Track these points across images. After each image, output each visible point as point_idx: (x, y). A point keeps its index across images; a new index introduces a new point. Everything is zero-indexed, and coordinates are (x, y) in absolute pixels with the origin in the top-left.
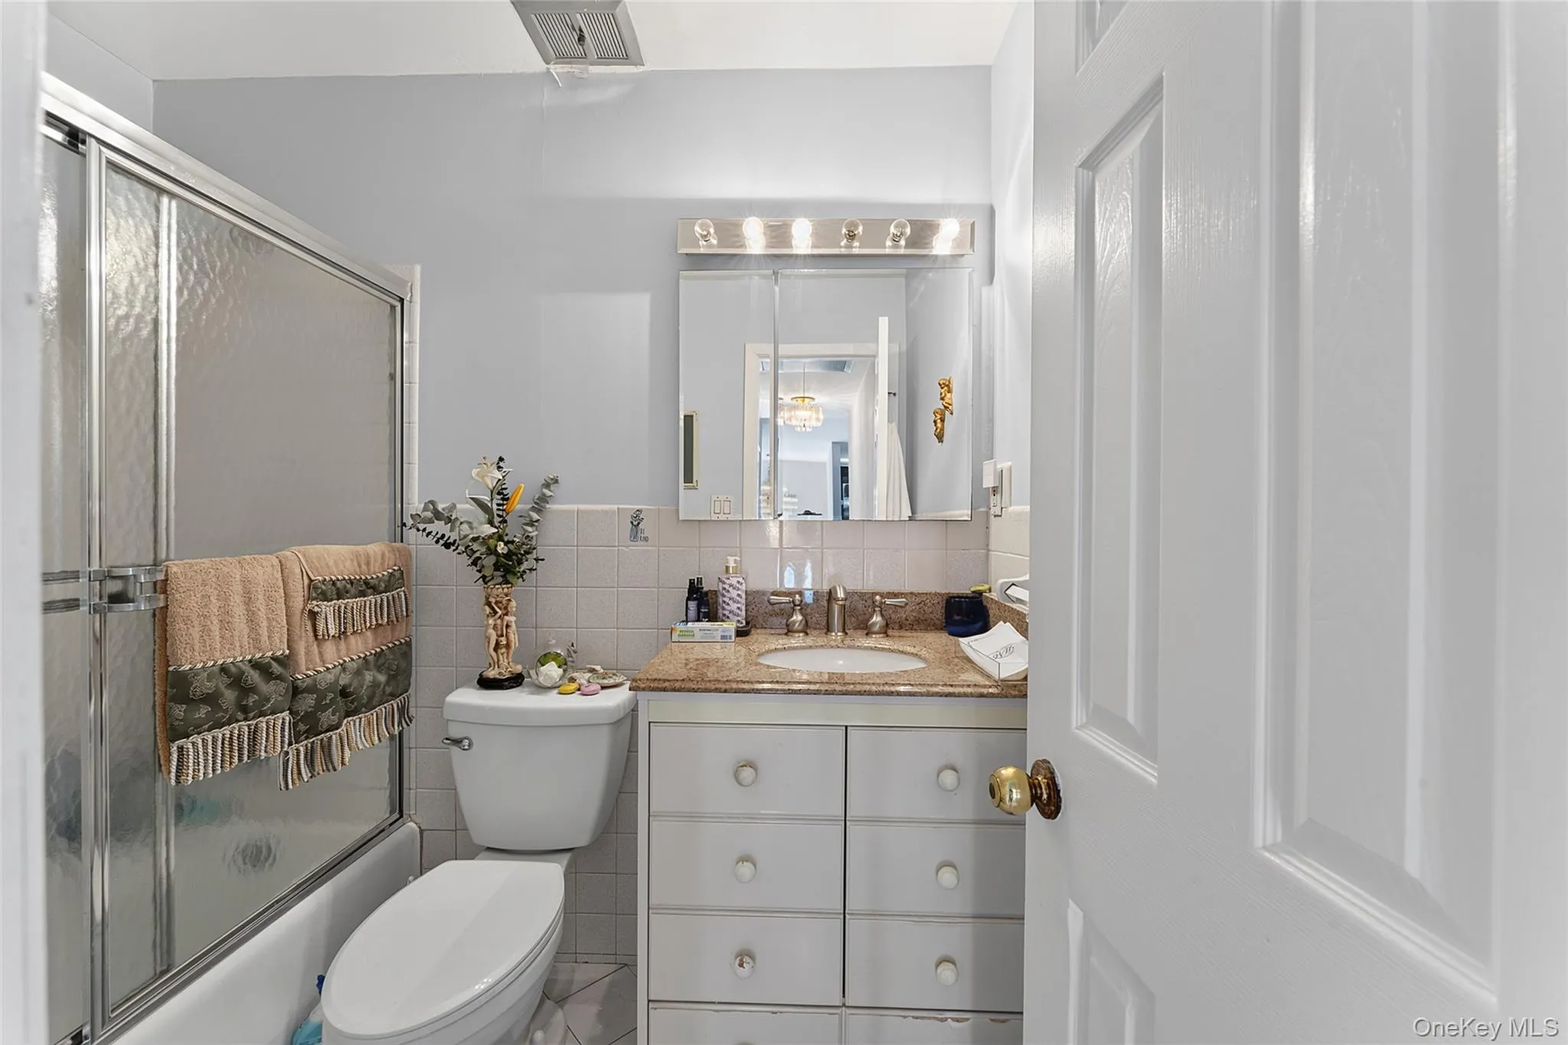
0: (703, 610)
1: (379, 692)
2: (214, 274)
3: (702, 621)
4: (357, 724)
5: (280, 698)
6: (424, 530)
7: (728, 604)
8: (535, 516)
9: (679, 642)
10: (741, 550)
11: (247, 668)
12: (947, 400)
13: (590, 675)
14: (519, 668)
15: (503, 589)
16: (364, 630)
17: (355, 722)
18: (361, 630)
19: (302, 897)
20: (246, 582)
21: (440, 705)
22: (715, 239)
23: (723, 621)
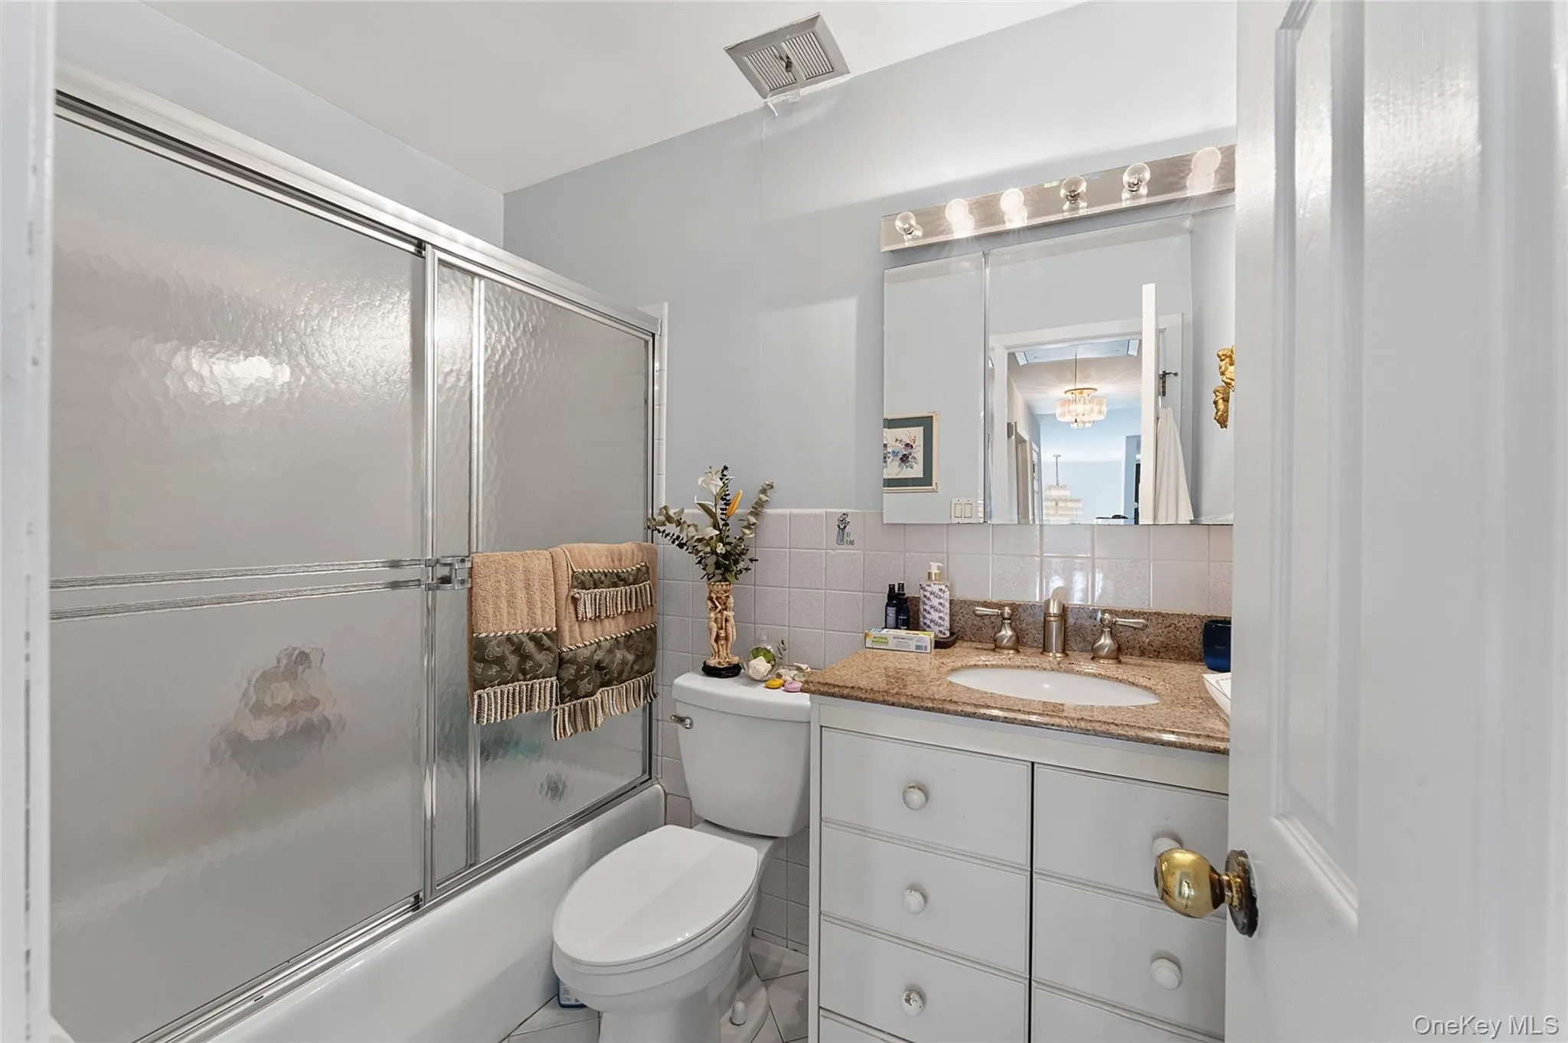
0: (902, 617)
1: (627, 668)
2: (509, 332)
3: (900, 629)
4: (610, 694)
5: (549, 666)
6: (664, 531)
7: (929, 613)
8: (753, 520)
9: (873, 648)
10: (948, 558)
11: (525, 639)
12: (1228, 374)
13: (796, 672)
14: (735, 660)
15: (722, 586)
16: (616, 615)
17: (608, 691)
18: (614, 615)
19: (576, 827)
20: (527, 571)
21: (671, 685)
22: (919, 230)
23: (924, 630)
